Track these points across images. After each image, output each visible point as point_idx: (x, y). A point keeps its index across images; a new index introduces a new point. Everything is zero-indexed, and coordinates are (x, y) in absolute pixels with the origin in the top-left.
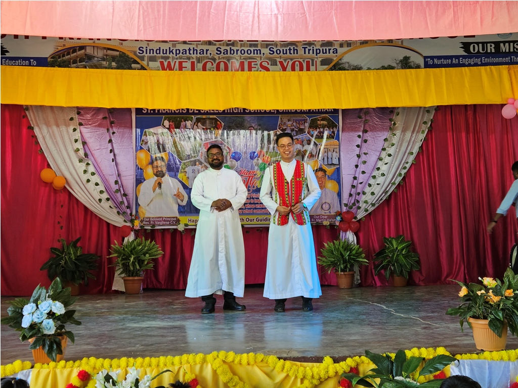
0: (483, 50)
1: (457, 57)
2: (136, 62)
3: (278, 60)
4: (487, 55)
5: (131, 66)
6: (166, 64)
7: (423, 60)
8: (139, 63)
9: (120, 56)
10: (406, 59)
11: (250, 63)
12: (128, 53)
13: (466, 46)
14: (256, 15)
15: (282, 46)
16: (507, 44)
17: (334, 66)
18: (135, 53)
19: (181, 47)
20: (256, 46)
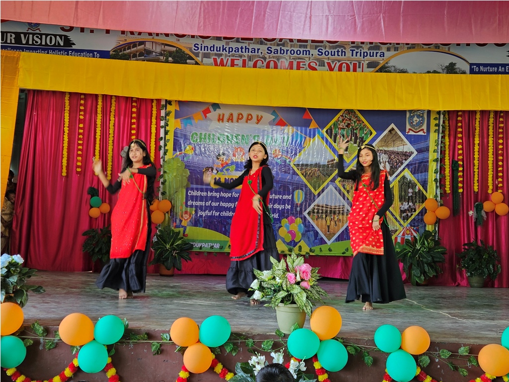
1: (504, 65)
2: (192, 59)
3: (326, 61)
5: (186, 61)
6: (219, 61)
7: (469, 67)
8: (194, 59)
9: (177, 52)
10: (452, 65)
11: (298, 63)
12: (184, 49)
14: (308, 16)
15: (331, 48)
17: (381, 68)
18: (191, 50)
19: (234, 45)
20: (306, 46)
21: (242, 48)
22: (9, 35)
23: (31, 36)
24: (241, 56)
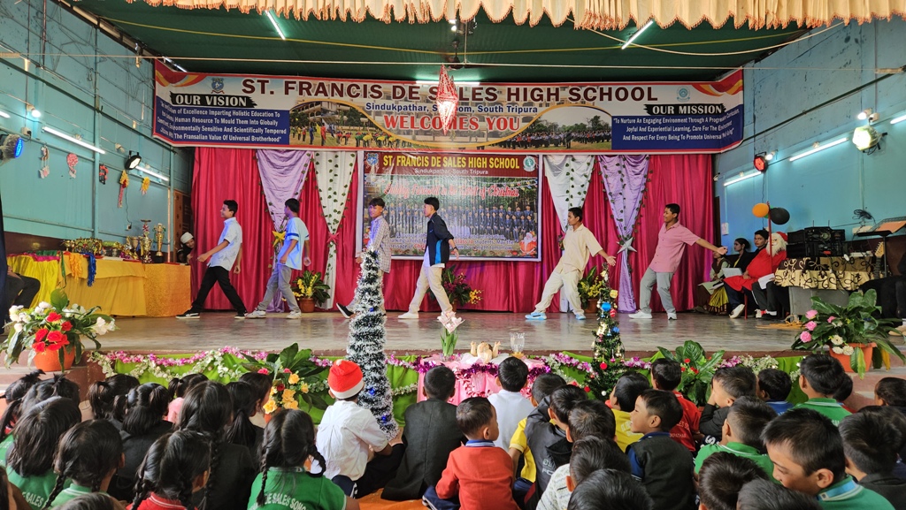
0: (664, 111)
1: (641, 117)
2: (364, 116)
3: (486, 117)
4: (668, 116)
5: (360, 119)
6: (389, 118)
7: (611, 119)
8: (366, 117)
9: (351, 110)
10: (597, 118)
11: (461, 119)
12: (357, 108)
13: (649, 108)
15: (489, 104)
16: (685, 107)
17: (534, 123)
18: (363, 109)
19: (402, 103)
20: (467, 104)
21: (410, 106)
22: (195, 97)
23: (215, 98)
24: (409, 114)
